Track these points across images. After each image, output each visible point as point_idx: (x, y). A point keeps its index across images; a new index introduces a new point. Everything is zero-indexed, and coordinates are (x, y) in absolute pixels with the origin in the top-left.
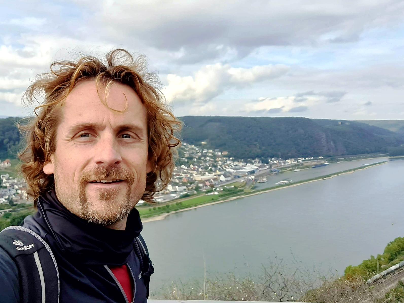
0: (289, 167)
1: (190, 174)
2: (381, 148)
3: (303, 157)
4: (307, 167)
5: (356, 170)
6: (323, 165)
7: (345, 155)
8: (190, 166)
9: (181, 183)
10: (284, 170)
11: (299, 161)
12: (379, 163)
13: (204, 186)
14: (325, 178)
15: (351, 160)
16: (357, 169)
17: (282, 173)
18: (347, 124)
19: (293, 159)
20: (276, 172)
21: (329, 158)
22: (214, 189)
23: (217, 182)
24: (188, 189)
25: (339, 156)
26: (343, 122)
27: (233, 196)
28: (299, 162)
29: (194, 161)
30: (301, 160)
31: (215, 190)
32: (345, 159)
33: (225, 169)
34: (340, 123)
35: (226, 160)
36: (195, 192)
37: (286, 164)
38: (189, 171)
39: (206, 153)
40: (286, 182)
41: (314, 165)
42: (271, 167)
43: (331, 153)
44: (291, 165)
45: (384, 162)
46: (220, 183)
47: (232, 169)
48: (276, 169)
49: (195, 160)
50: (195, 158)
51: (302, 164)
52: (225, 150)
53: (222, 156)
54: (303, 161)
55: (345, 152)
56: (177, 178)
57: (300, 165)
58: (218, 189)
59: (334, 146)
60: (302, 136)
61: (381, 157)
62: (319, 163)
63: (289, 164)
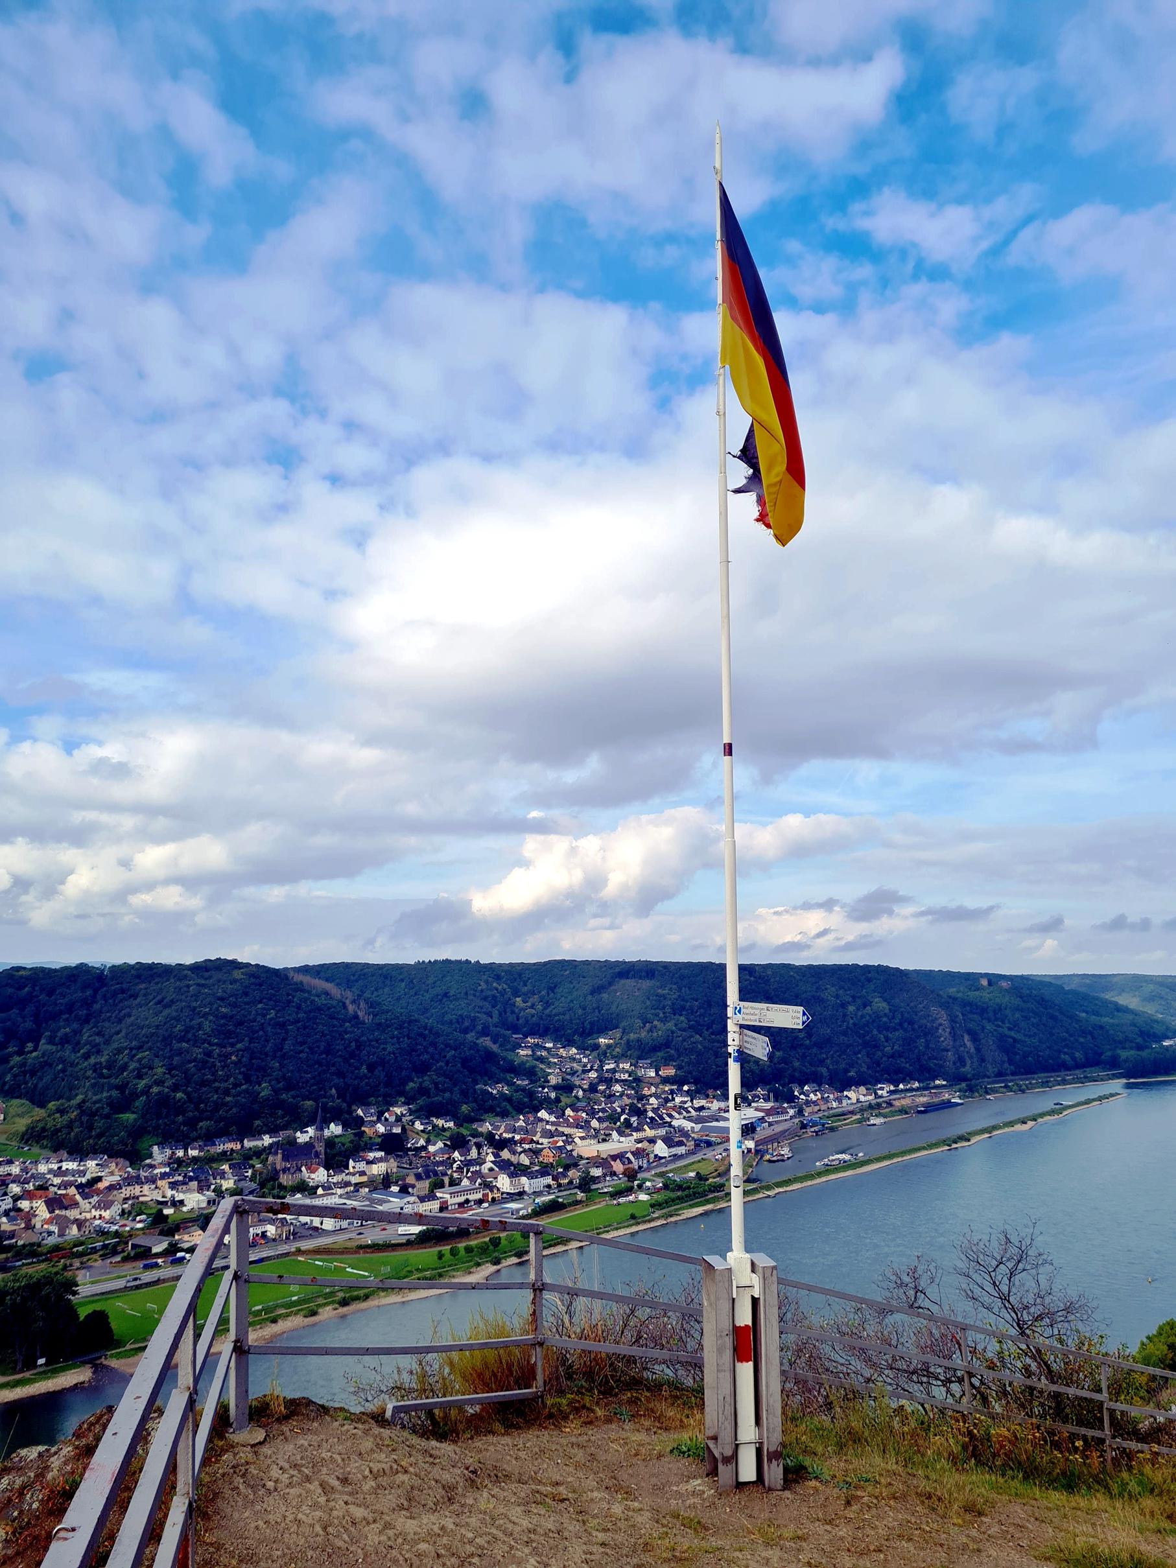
0: (852, 1113)
1: (564, 1138)
2: (1101, 1054)
3: (890, 1081)
4: (903, 1111)
5: (1040, 1120)
6: (948, 1105)
7: (1007, 1075)
8: (564, 1114)
9: (537, 1168)
10: (840, 1120)
11: (880, 1092)
12: (1100, 1099)
13: (605, 1175)
14: (954, 1146)
15: (1023, 1091)
16: (1042, 1115)
17: (832, 1129)
18: (1004, 984)
19: (862, 1089)
20: (816, 1129)
21: (964, 1085)
22: (636, 1183)
23: (645, 1161)
24: (559, 1185)
25: (989, 1077)
26: (993, 979)
27: (692, 1206)
28: (881, 1097)
29: (576, 1097)
30: (884, 1090)
31: (640, 1187)
32: (1006, 1087)
33: (668, 1119)
34: (984, 982)
35: (672, 1092)
36: (580, 1195)
37: (845, 1102)
38: (560, 1129)
39: (614, 1071)
40: (846, 1157)
41: (923, 1105)
42: (800, 1112)
43: (967, 1069)
44: (859, 1105)
45: (1112, 1095)
46: (655, 1164)
47: (689, 1119)
48: (815, 1118)
49: (581, 1093)
50: (580, 1087)
51: (889, 1104)
52: (667, 1062)
53: (658, 1080)
54: (891, 1092)
55: (1006, 1065)
56: (524, 1151)
57: (884, 1105)
58: (648, 1184)
59: (973, 1050)
60: (885, 1019)
61: (1102, 1080)
62: (936, 1100)
63: (852, 1104)
